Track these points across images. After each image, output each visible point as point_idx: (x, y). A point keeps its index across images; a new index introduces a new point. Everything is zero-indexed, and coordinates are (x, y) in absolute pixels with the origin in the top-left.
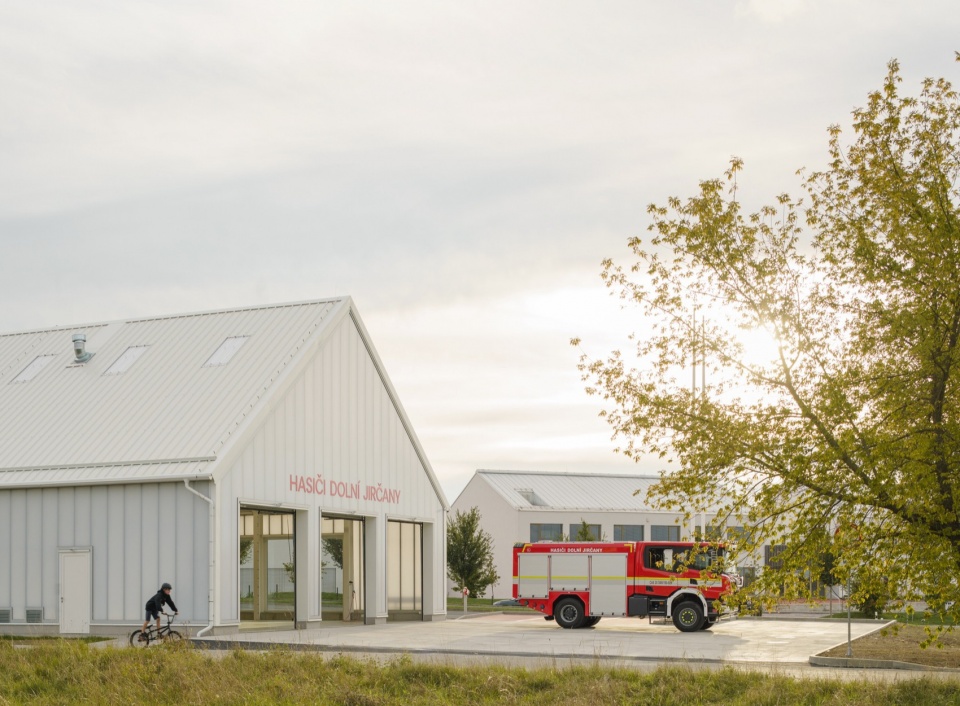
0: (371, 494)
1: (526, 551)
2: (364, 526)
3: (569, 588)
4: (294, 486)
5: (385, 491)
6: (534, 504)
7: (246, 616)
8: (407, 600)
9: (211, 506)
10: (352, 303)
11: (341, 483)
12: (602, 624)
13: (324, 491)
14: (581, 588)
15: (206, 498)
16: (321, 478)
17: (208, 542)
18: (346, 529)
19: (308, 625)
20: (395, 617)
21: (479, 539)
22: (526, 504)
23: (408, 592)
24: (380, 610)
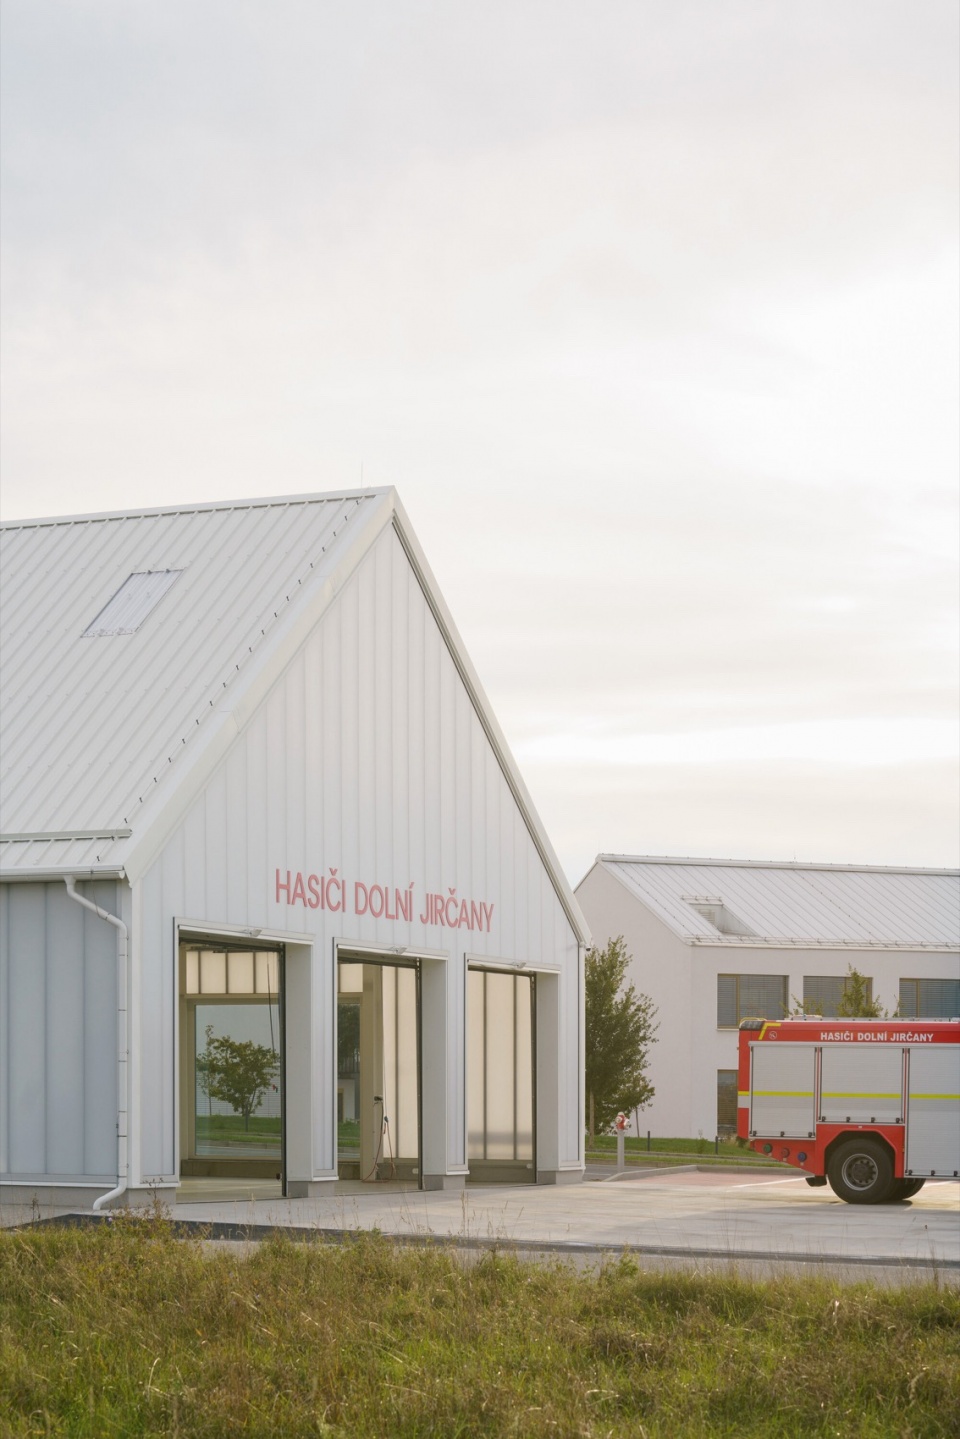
0: (436, 910)
1: (766, 1038)
2: (419, 978)
3: (861, 1117)
4: (283, 893)
5: (464, 905)
6: (724, 931)
7: (191, 1168)
8: (500, 1139)
9: (122, 935)
10: (397, 499)
11: (376, 888)
12: (931, 1194)
13: (342, 905)
14: (887, 1117)
15: (111, 918)
16: (338, 877)
17: (115, 1011)
18: (367, 985)
19: (311, 1190)
20: (485, 1174)
21: (626, 1006)
22: (708, 931)
23: (500, 1122)
24: (453, 1162)
